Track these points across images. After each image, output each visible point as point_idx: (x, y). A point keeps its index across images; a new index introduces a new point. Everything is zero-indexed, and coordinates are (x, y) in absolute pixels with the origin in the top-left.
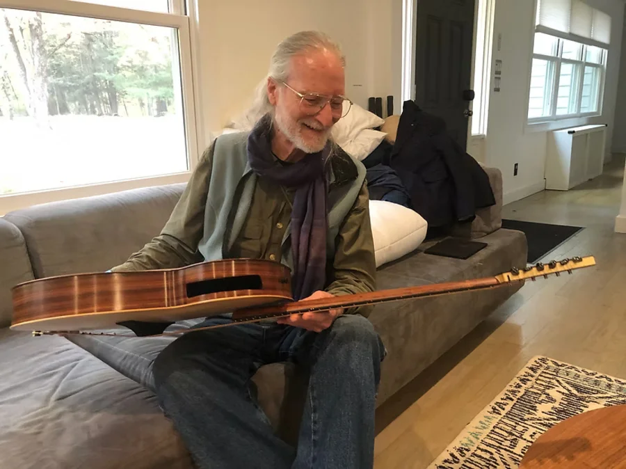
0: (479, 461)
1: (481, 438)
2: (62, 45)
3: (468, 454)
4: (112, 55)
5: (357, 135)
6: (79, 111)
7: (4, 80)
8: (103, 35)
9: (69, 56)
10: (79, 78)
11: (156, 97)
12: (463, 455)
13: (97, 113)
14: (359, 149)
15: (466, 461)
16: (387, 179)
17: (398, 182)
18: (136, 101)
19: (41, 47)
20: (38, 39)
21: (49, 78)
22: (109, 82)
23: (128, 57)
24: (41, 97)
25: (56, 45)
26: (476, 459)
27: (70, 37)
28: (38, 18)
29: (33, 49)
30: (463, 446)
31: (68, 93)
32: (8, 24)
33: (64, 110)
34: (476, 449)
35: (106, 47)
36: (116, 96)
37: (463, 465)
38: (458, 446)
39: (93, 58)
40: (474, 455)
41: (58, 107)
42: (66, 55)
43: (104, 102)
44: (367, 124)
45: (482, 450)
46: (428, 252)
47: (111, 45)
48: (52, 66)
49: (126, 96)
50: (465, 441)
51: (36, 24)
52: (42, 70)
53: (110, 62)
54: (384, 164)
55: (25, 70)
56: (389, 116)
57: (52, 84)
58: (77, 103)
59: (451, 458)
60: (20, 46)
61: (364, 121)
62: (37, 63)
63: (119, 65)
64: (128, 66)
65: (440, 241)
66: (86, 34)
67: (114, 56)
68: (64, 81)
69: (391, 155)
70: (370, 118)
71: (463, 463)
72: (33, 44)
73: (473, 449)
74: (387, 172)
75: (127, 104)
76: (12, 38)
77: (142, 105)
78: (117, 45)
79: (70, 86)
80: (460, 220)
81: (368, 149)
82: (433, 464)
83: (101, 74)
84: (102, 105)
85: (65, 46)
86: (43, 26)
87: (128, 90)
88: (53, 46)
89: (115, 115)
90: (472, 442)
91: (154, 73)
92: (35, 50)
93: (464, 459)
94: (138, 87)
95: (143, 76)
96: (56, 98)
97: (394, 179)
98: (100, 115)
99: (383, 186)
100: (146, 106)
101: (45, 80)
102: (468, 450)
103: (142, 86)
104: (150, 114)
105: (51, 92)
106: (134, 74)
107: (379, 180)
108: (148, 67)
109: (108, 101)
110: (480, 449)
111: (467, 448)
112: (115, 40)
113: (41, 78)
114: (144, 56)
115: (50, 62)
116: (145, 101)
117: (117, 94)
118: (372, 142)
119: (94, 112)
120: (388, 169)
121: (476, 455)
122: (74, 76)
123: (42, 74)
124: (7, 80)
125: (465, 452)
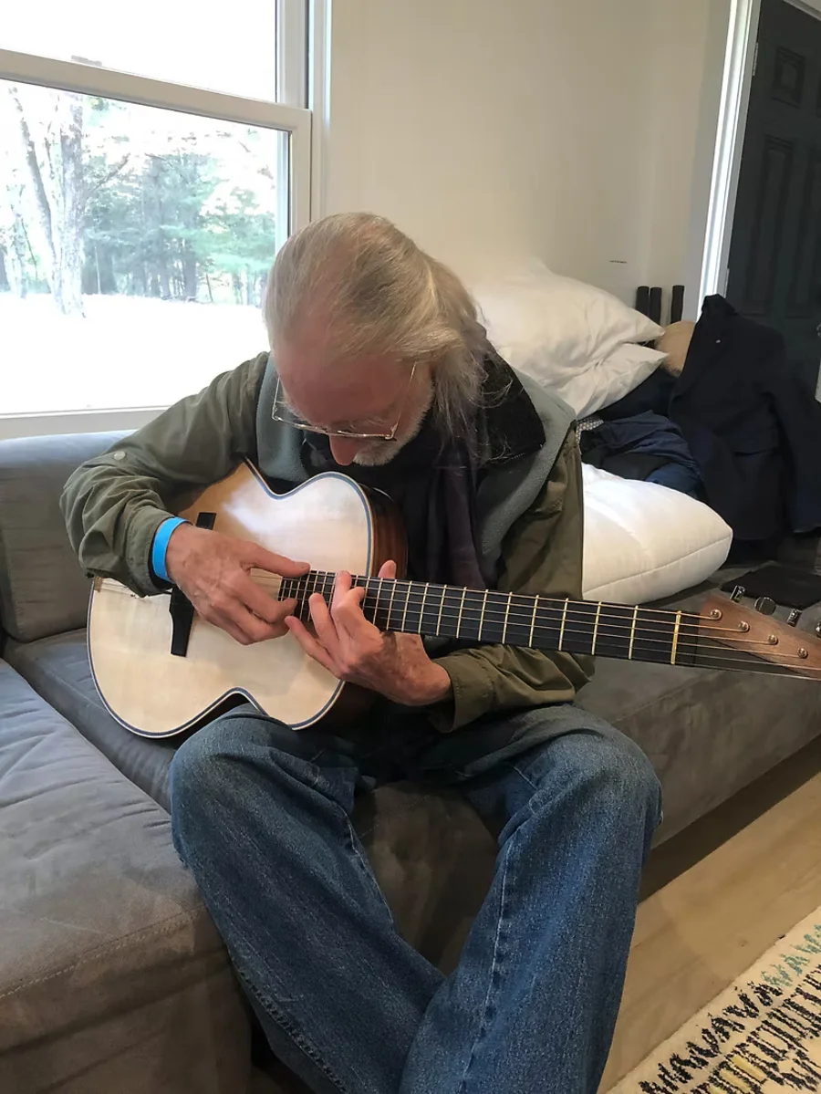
0: (800, 1019)
1: (806, 970)
2: (111, 175)
3: (777, 1001)
4: (194, 195)
5: (609, 354)
6: (133, 289)
7: (15, 231)
8: (182, 161)
9: (125, 194)
10: (137, 233)
11: (261, 272)
12: (766, 1000)
13: (162, 296)
14: (612, 379)
15: (771, 1015)
16: (661, 440)
17: (682, 448)
18: (228, 277)
19: (79, 176)
20: (74, 161)
21: (88, 231)
22: (186, 242)
23: (219, 199)
24: (71, 263)
25: (104, 175)
26: (792, 1013)
27: (126, 161)
28: (77, 125)
29: (64, 179)
30: (768, 984)
31: (116, 259)
32: (26, 134)
33: (109, 287)
34: (793, 992)
35: (185, 181)
36: (194, 267)
37: (766, 1022)
38: (759, 981)
39: (162, 200)
40: (789, 1003)
41: (98, 281)
42: (119, 194)
43: (175, 278)
44: (630, 334)
45: (807, 996)
46: (727, 588)
47: (193, 180)
48: (95, 211)
49: (211, 268)
50: (773, 973)
51: (72, 135)
52: (77, 216)
53: (189, 208)
54: (656, 413)
55: (49, 215)
56: (672, 323)
57: (91, 241)
58: (131, 276)
59: (741, 1005)
60: (45, 172)
61: (626, 327)
62: (69, 204)
63: (203, 213)
64: (219, 217)
65: (753, 570)
66: (154, 157)
67: (197, 198)
68: (113, 237)
69: (673, 395)
70: (638, 323)
71: (766, 1018)
72: (64, 172)
73: (788, 992)
74: (664, 427)
75: (212, 282)
76: (32, 158)
77: (238, 285)
78: (204, 179)
79: (121, 245)
80: (797, 531)
81: (629, 381)
82: (704, 1012)
83: (173, 227)
84: (171, 281)
85: (118, 177)
86: (84, 142)
87: (214, 256)
88: (98, 176)
89: (190, 300)
90: (786, 976)
91: (261, 231)
92: (69, 181)
93: (769, 1009)
94: (232, 254)
95: (243, 235)
96: (96, 264)
97: (676, 442)
98: (164, 298)
99: (651, 453)
100: (244, 288)
101: (81, 233)
102: (778, 993)
103: (240, 252)
104: (249, 302)
105: (90, 253)
106: (228, 230)
107: (647, 441)
108: (253, 220)
109: (182, 276)
110: (801, 993)
111: (775, 987)
112: (200, 170)
113: (74, 231)
114: (247, 198)
115: (92, 203)
116: (244, 280)
117: (198, 265)
118: (637, 368)
119: (157, 293)
120: (664, 423)
121: (793, 1004)
122: (130, 229)
123: (77, 224)
124: (21, 231)
125: (771, 995)
